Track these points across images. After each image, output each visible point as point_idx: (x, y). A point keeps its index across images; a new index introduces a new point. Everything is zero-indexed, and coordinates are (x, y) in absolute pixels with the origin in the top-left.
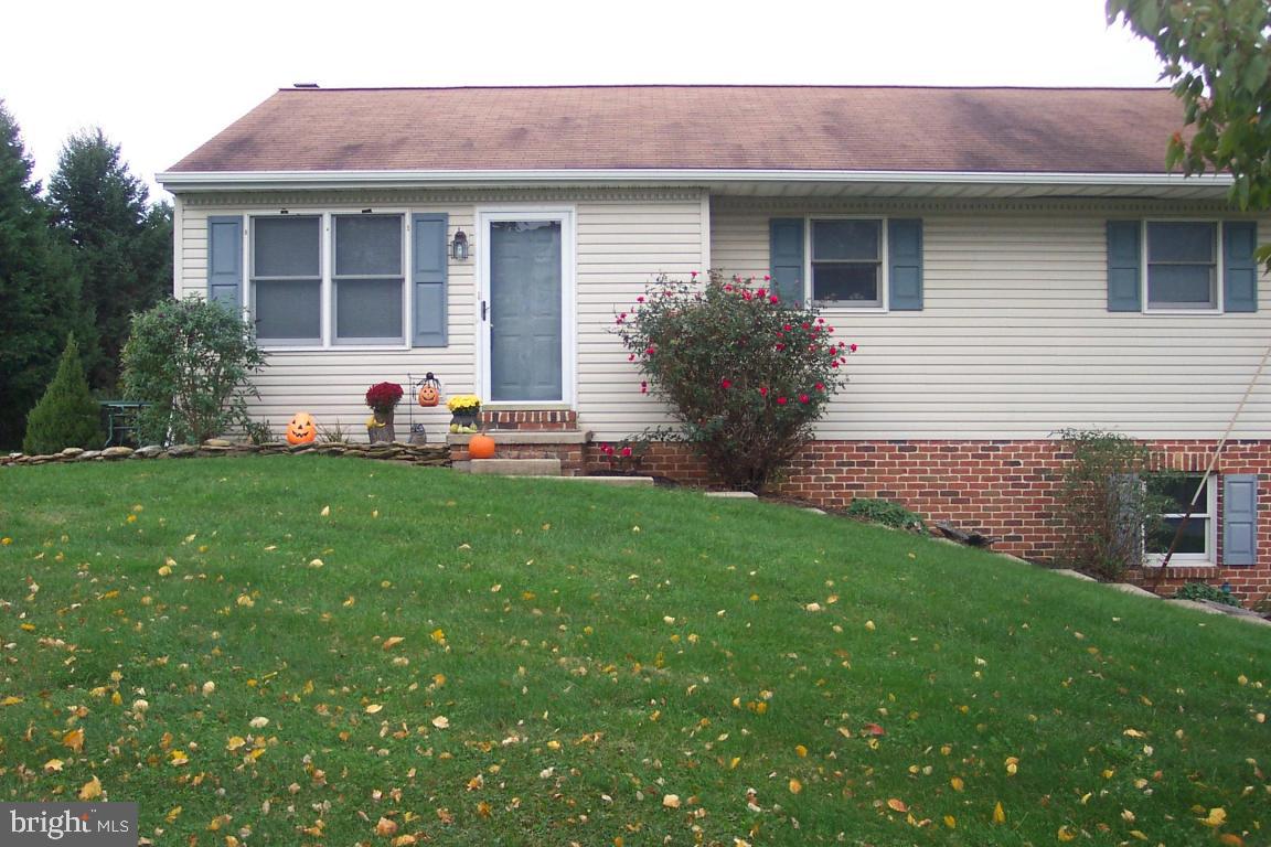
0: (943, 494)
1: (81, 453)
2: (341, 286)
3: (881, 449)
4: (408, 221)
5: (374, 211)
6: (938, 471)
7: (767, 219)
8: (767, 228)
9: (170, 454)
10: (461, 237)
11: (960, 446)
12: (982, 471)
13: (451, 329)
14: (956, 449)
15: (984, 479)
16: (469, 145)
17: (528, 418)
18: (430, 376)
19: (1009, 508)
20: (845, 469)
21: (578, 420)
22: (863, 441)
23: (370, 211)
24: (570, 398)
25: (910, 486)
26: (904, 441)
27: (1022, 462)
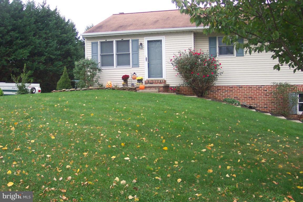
0: (249, 98)
1: (66, 90)
2: (118, 55)
3: (234, 88)
4: (131, 41)
5: (124, 39)
6: (248, 92)
7: (208, 37)
8: (208, 39)
9: (82, 90)
10: (141, 44)
11: (253, 87)
12: (258, 92)
13: (140, 63)
14: (252, 87)
15: (259, 94)
16: (145, 25)
17: (155, 82)
18: (134, 73)
19: (265, 101)
20: (226, 92)
21: (166, 82)
22: (230, 86)
23: (123, 39)
24: (164, 77)
25: (241, 96)
26: (240, 86)
27: (267, 90)
